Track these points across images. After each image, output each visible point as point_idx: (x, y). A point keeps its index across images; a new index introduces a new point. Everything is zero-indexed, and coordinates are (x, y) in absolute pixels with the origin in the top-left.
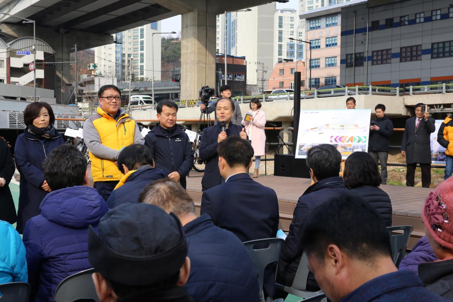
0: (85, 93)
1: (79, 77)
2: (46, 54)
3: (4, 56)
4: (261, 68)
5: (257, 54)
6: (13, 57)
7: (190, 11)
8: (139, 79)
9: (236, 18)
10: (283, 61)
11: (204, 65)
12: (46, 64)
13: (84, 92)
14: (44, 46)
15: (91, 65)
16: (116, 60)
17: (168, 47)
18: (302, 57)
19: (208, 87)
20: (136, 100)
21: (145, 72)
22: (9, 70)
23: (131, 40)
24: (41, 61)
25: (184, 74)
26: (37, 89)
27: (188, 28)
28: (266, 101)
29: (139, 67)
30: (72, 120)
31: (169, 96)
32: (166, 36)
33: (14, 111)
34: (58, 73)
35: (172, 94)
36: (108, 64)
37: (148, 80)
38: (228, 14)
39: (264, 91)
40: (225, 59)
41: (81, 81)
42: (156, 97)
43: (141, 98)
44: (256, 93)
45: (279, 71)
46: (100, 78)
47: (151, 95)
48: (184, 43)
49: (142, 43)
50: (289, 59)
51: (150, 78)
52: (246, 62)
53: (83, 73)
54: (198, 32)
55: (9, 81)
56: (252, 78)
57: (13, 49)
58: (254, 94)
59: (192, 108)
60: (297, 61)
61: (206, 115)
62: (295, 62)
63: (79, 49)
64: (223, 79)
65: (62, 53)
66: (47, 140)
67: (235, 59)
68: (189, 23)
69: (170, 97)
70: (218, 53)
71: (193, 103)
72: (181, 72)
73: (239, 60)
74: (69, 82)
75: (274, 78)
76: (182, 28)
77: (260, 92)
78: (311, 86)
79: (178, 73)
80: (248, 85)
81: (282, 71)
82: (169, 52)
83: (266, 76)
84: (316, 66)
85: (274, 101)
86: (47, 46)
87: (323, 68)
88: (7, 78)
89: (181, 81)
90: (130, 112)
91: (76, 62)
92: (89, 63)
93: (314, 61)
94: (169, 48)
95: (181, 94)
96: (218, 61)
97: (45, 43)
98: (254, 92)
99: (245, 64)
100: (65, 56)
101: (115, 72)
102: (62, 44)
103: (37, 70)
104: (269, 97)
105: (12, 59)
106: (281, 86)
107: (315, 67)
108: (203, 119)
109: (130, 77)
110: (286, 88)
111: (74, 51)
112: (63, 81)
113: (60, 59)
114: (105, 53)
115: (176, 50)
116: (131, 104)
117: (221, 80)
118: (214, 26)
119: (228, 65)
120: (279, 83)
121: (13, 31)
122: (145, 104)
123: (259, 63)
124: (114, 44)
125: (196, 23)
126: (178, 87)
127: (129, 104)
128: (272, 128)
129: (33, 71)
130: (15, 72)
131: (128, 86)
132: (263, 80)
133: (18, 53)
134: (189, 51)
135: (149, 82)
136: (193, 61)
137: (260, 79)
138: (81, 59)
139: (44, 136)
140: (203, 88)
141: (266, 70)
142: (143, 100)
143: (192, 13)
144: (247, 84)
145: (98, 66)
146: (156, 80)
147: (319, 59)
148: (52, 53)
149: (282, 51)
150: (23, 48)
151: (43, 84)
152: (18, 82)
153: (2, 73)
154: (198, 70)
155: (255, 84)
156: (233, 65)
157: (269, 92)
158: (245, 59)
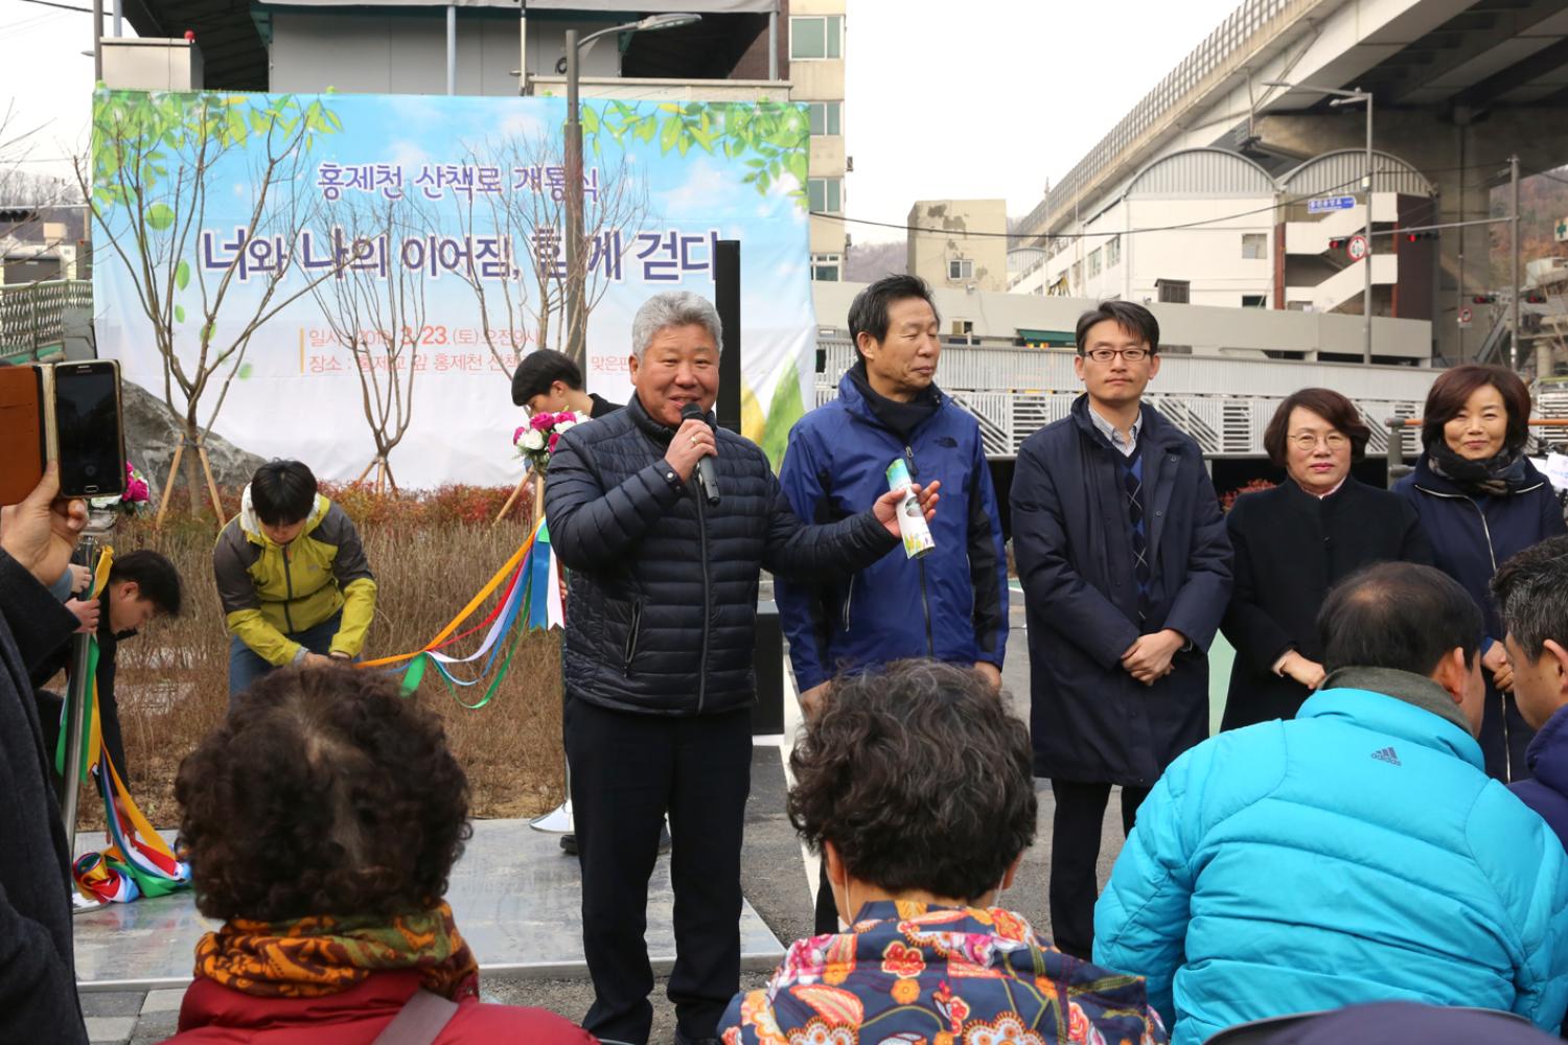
0: (1547, 326)
1: (1523, 270)
2: (1404, 202)
3: (1267, 222)
6: (1294, 220)
12: (1404, 233)
13: (1544, 321)
14: (1399, 175)
22: (1282, 266)
24: (1388, 225)
26: (1376, 320)
34: (1445, 262)
41: (1531, 283)
53: (1533, 255)
55: (1280, 303)
57: (1295, 195)
63: (1525, 171)
65: (1462, 193)
74: (1487, 288)
86: (1408, 173)
88: (1276, 290)
91: (1511, 216)
92: (1561, 216)
97: (1403, 165)
100: (1472, 201)
102: (1462, 162)
103: (1375, 259)
105: (1293, 229)
111: (1507, 178)
112: (1464, 288)
113: (1454, 213)
121: (1296, 135)
129: (1364, 260)
130: (1299, 269)
133: (1313, 205)
138: (1532, 204)
139: (1484, 487)
148: (1425, 195)
150: (1329, 188)
151: (1394, 305)
152: (1309, 303)
153: (1261, 276)
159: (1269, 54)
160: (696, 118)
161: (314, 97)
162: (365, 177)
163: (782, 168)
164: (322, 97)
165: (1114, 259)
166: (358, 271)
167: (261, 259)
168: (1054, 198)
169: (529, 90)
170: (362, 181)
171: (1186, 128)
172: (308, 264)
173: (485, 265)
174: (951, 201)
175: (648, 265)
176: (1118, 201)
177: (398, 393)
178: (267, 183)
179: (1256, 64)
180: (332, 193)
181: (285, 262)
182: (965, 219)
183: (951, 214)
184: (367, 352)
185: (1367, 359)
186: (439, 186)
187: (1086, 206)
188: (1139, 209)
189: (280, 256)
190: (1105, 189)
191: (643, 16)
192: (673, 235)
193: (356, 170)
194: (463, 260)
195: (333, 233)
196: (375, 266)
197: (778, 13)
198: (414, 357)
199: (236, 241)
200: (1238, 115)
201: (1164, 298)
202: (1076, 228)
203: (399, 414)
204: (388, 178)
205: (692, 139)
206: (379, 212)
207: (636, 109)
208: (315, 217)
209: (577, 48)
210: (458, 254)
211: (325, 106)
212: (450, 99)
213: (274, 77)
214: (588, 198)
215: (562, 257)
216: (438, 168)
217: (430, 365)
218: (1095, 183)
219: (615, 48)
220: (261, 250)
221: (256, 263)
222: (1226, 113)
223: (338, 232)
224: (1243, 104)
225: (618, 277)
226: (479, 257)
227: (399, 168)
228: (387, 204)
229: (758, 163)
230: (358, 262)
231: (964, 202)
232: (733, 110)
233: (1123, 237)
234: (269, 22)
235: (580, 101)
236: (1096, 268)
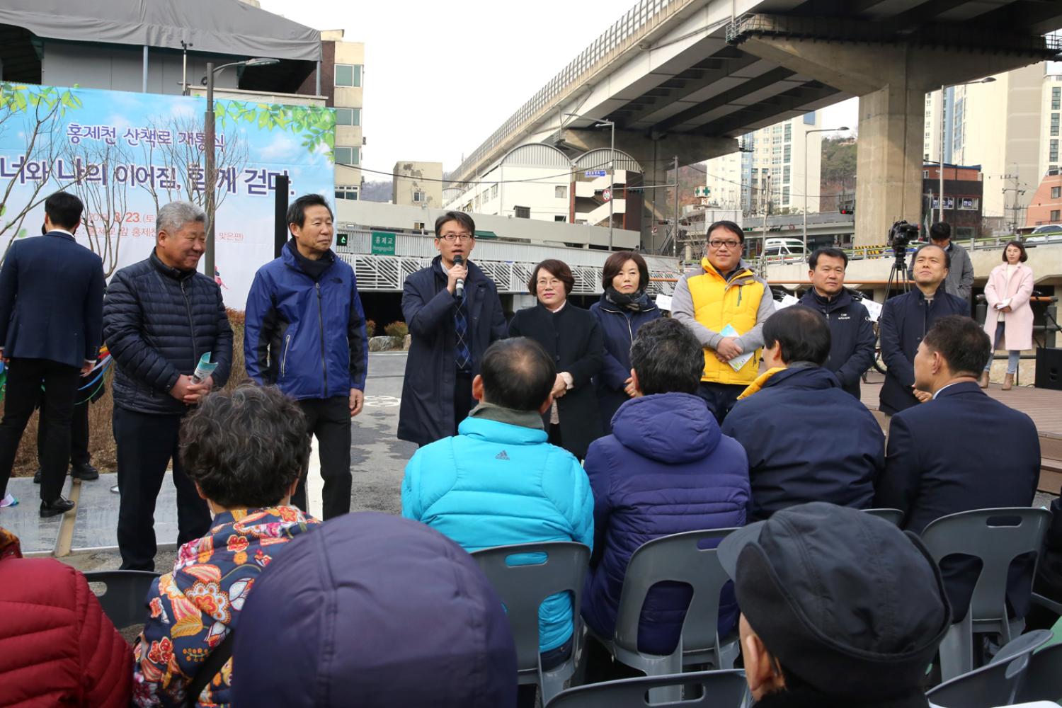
0: (689, 236)
1: (681, 210)
2: (629, 174)
3: (567, 180)
4: (1013, 186)
5: (1006, 159)
6: (580, 181)
7: (875, 89)
8: (781, 210)
9: (964, 96)
10: (1060, 172)
11: (900, 184)
12: (629, 189)
13: (688, 234)
14: (627, 162)
15: (701, 189)
16: (743, 180)
17: (834, 153)
19: (905, 222)
20: (774, 246)
21: (791, 199)
22: (574, 202)
23: (769, 145)
24: (622, 185)
25: (862, 200)
26: (615, 230)
27: (872, 119)
29: (781, 191)
30: (668, 281)
31: (834, 239)
32: (831, 136)
33: (579, 266)
34: (647, 205)
35: (839, 235)
36: (728, 186)
37: (798, 211)
38: (948, 89)
39: (1019, 228)
40: (941, 171)
41: (684, 216)
42: (811, 240)
43: (783, 242)
44: (1002, 231)
45: (1049, 191)
46: (715, 210)
47: (801, 238)
48: (863, 146)
49: (787, 149)
51: (800, 209)
52: (982, 175)
53: (686, 203)
54: (890, 125)
55: (572, 220)
56: (993, 203)
57: (580, 168)
58: (996, 234)
59: (875, 260)
63: (681, 164)
64: (936, 207)
65: (655, 172)
67: (959, 171)
68: (873, 109)
69: (836, 242)
70: (926, 161)
71: (877, 252)
72: (857, 197)
73: (968, 172)
74: (665, 218)
75: (1040, 204)
76: (861, 120)
77: (1010, 230)
79: (850, 199)
80: (985, 217)
81: (1057, 190)
82: (836, 163)
83: (1023, 201)
85: (1039, 246)
86: (631, 161)
88: (570, 213)
89: (856, 212)
90: (764, 268)
91: (675, 185)
92: (698, 186)
94: (835, 155)
95: (855, 236)
96: (927, 175)
97: (629, 157)
98: (996, 230)
99: (979, 179)
100: (659, 177)
101: (739, 200)
102: (655, 157)
103: (614, 200)
104: (1029, 239)
105: (578, 184)
106: (1054, 219)
108: (894, 280)
109: (766, 207)
111: (673, 167)
112: (655, 217)
113: (651, 181)
114: (723, 169)
115: (848, 158)
116: (766, 254)
117: (932, 210)
118: (921, 114)
119: (946, 182)
120: (1050, 213)
121: (581, 140)
122: (790, 254)
123: (1008, 177)
124: (740, 153)
125: (887, 109)
126: (851, 224)
127: (762, 254)
128: (1042, 298)
129: (610, 202)
130: (582, 204)
131: (762, 223)
133: (587, 174)
134: (872, 159)
135: (799, 215)
136: (880, 177)
137: (1012, 206)
138: (684, 180)
139: (629, 307)
140: (896, 224)
141: (1024, 190)
142: (786, 246)
143: (879, 92)
144: (983, 215)
145: (712, 191)
146: (810, 211)
148: (639, 172)
149: (1057, 153)
150: (595, 166)
151: (624, 223)
152: (586, 221)
153: (564, 206)
154: (888, 193)
155: (998, 216)
156: (956, 181)
157: (1030, 230)
158: (980, 170)
159: (569, 100)
160: (277, 112)
161: (66, 89)
162: (95, 132)
163: (322, 140)
164: (71, 89)
165: (495, 194)
166: (89, 182)
167: (33, 173)
168: (466, 164)
169: (187, 92)
170: (93, 134)
171: (530, 133)
172: (61, 176)
173: (162, 182)
174: (415, 162)
175: (250, 186)
176: (497, 167)
177: (110, 249)
178: (36, 134)
179: (563, 104)
180: (75, 140)
181: (47, 174)
182: (422, 171)
183: (415, 168)
184: (93, 227)
185: (610, 248)
186: (137, 139)
187: (481, 169)
188: (508, 171)
189: (44, 172)
190: (492, 160)
191: (249, 58)
192: (264, 171)
193: (90, 128)
194: (149, 178)
195: (76, 162)
196: (100, 179)
197: (321, 62)
198: (120, 230)
199: (19, 162)
200: (554, 128)
201: (518, 215)
202: (477, 179)
203: (111, 261)
204: (108, 133)
205: (275, 123)
206: (102, 153)
207: (245, 106)
208: (64, 153)
209: (213, 72)
210: (147, 175)
211: (72, 93)
212: (144, 95)
213: (45, 77)
214: (218, 149)
215: (203, 180)
216: (136, 130)
217: (130, 233)
218: (487, 157)
219: (236, 73)
220: (33, 168)
221: (30, 175)
222: (549, 127)
223: (79, 160)
224: (557, 123)
225: (234, 191)
226: (158, 177)
227: (114, 129)
228: (106, 148)
229: (310, 137)
230: (88, 177)
231: (422, 163)
232: (296, 110)
233: (499, 184)
234: (42, 47)
235: (214, 100)
236: (486, 198)
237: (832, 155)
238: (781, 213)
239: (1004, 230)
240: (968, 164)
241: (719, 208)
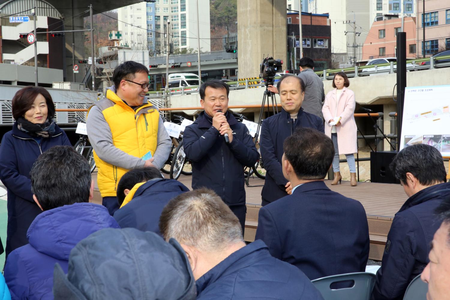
0: (105, 73)
1: (97, 51)
2: (50, 20)
4: (352, 30)
5: (346, 8)
6: (5, 25)
8: (180, 50)
10: (384, 18)
11: (271, 28)
12: (50, 33)
13: (104, 71)
14: (48, 9)
15: (114, 33)
16: (148, 26)
17: (220, 3)
18: (412, 10)
19: (272, 58)
20: (176, 80)
21: (188, 41)
22: (1, 44)
24: (44, 30)
25: (242, 41)
26: (40, 68)
28: (360, 76)
29: (180, 35)
31: (223, 73)
33: (8, 101)
34: (67, 46)
35: (226, 70)
36: (137, 31)
37: (193, 51)
39: (357, 61)
40: (300, 18)
41: (101, 56)
42: (205, 75)
43: (183, 77)
44: (346, 64)
45: (377, 33)
46: (126, 51)
47: (197, 73)
50: (393, 14)
51: (195, 49)
52: (330, 20)
53: (102, 45)
56: (338, 43)
57: (4, 14)
58: (342, 66)
59: (254, 88)
60: (404, 17)
61: (270, 98)
62: (402, 18)
63: (95, 12)
64: (298, 46)
65: (73, 18)
66: (45, 139)
67: (313, 18)
69: (224, 75)
70: (290, 10)
71: (256, 83)
72: (238, 39)
73: (320, 19)
74: (84, 57)
75: (371, 43)
77: (351, 63)
78: (425, 52)
79: (234, 41)
80: (333, 53)
81: (382, 32)
82: (222, 12)
83: (360, 40)
84: (432, 23)
85: (371, 75)
86: (51, 8)
87: (442, 26)
89: (239, 51)
90: (168, 98)
91: (91, 29)
92: (111, 31)
93: (429, 16)
94: (221, 5)
95: (239, 70)
96: (290, 21)
97: (49, 5)
98: (343, 63)
99: (328, 24)
100: (77, 23)
101: (146, 42)
102: (73, 6)
103: (38, 43)
104: (364, 70)
105: (5, 29)
106: (381, 54)
107: (430, 24)
108: (266, 104)
109: (168, 48)
110: (388, 56)
111: (88, 14)
112: (75, 57)
113: (70, 26)
114: (131, 16)
115: (231, 7)
116: (169, 87)
117: (295, 48)
119: (303, 26)
120: (378, 49)
122: (189, 86)
123: (348, 22)
124: (144, 3)
126: (235, 61)
127: (167, 86)
128: (366, 114)
129: (34, 44)
130: (9, 46)
132: (355, 47)
133: (11, 19)
134: (249, 8)
135: (194, 54)
136: (255, 23)
137: (351, 45)
138: (99, 25)
139: (40, 134)
140: (265, 60)
141: (360, 32)
142: (185, 80)
144: (332, 52)
145: (123, 35)
146: (203, 51)
147: (437, 12)
148: (58, 18)
149: (382, 3)
150: (17, 13)
151: (48, 63)
152: (13, 61)
154: (261, 36)
155: (343, 52)
156: (312, 26)
157: (364, 63)
158: (328, 17)
237: (218, 5)
238: (179, 53)
239: (348, 63)
240: (320, 12)
241: (130, 49)
